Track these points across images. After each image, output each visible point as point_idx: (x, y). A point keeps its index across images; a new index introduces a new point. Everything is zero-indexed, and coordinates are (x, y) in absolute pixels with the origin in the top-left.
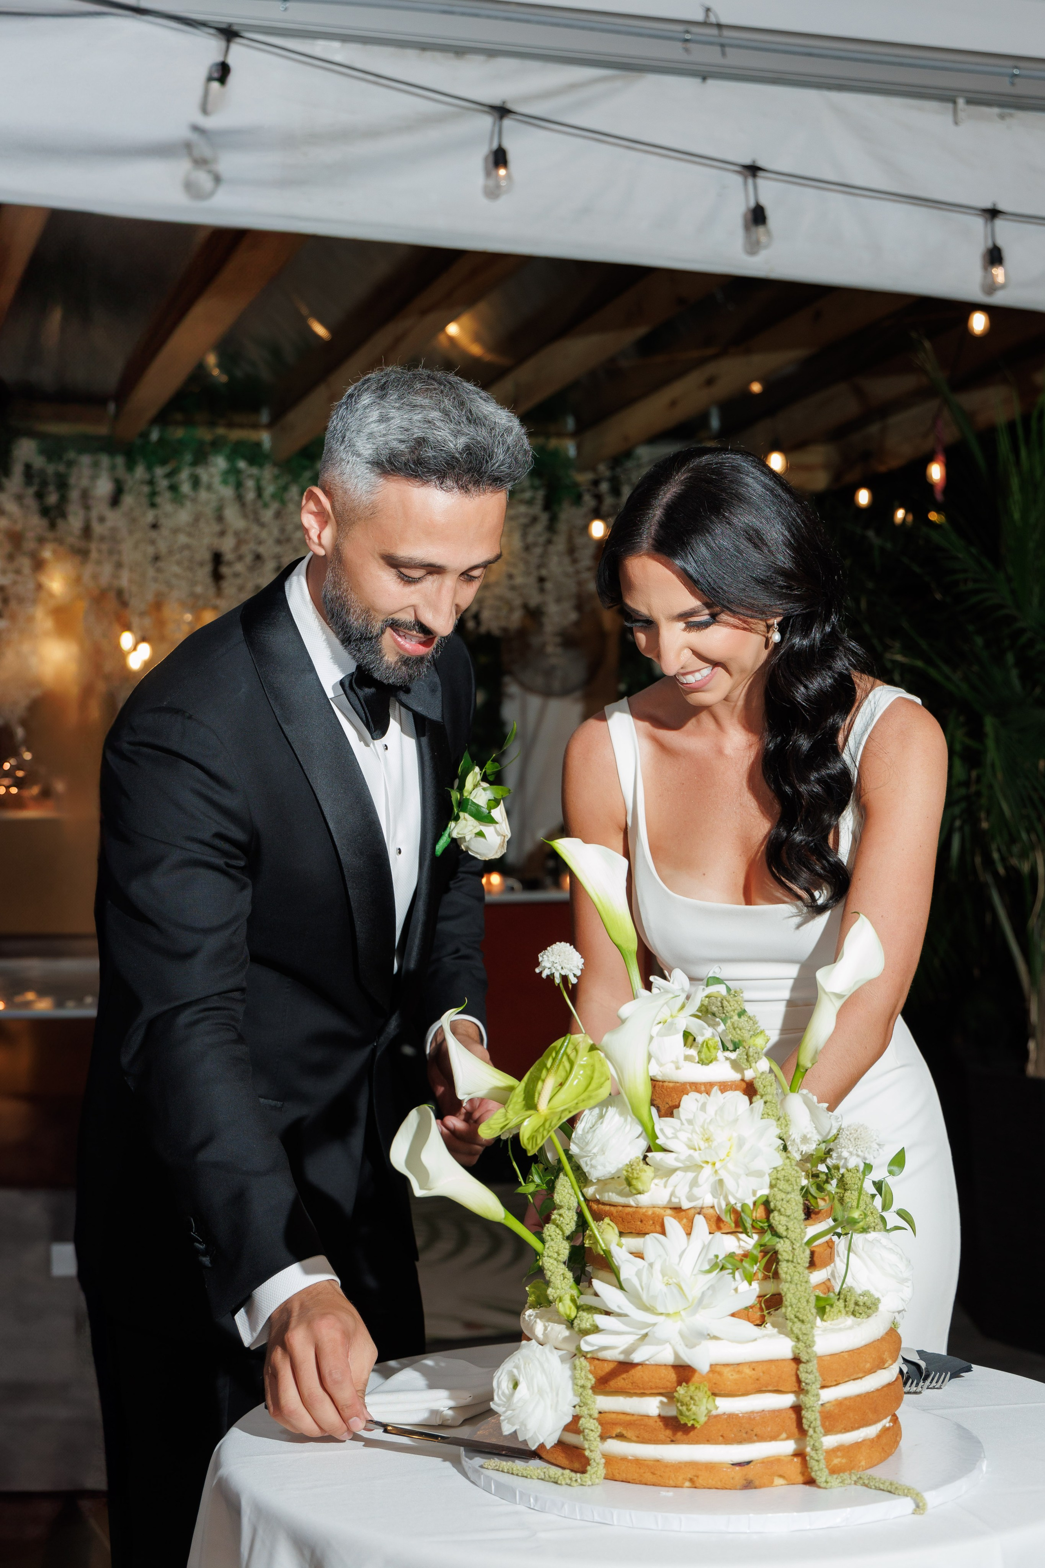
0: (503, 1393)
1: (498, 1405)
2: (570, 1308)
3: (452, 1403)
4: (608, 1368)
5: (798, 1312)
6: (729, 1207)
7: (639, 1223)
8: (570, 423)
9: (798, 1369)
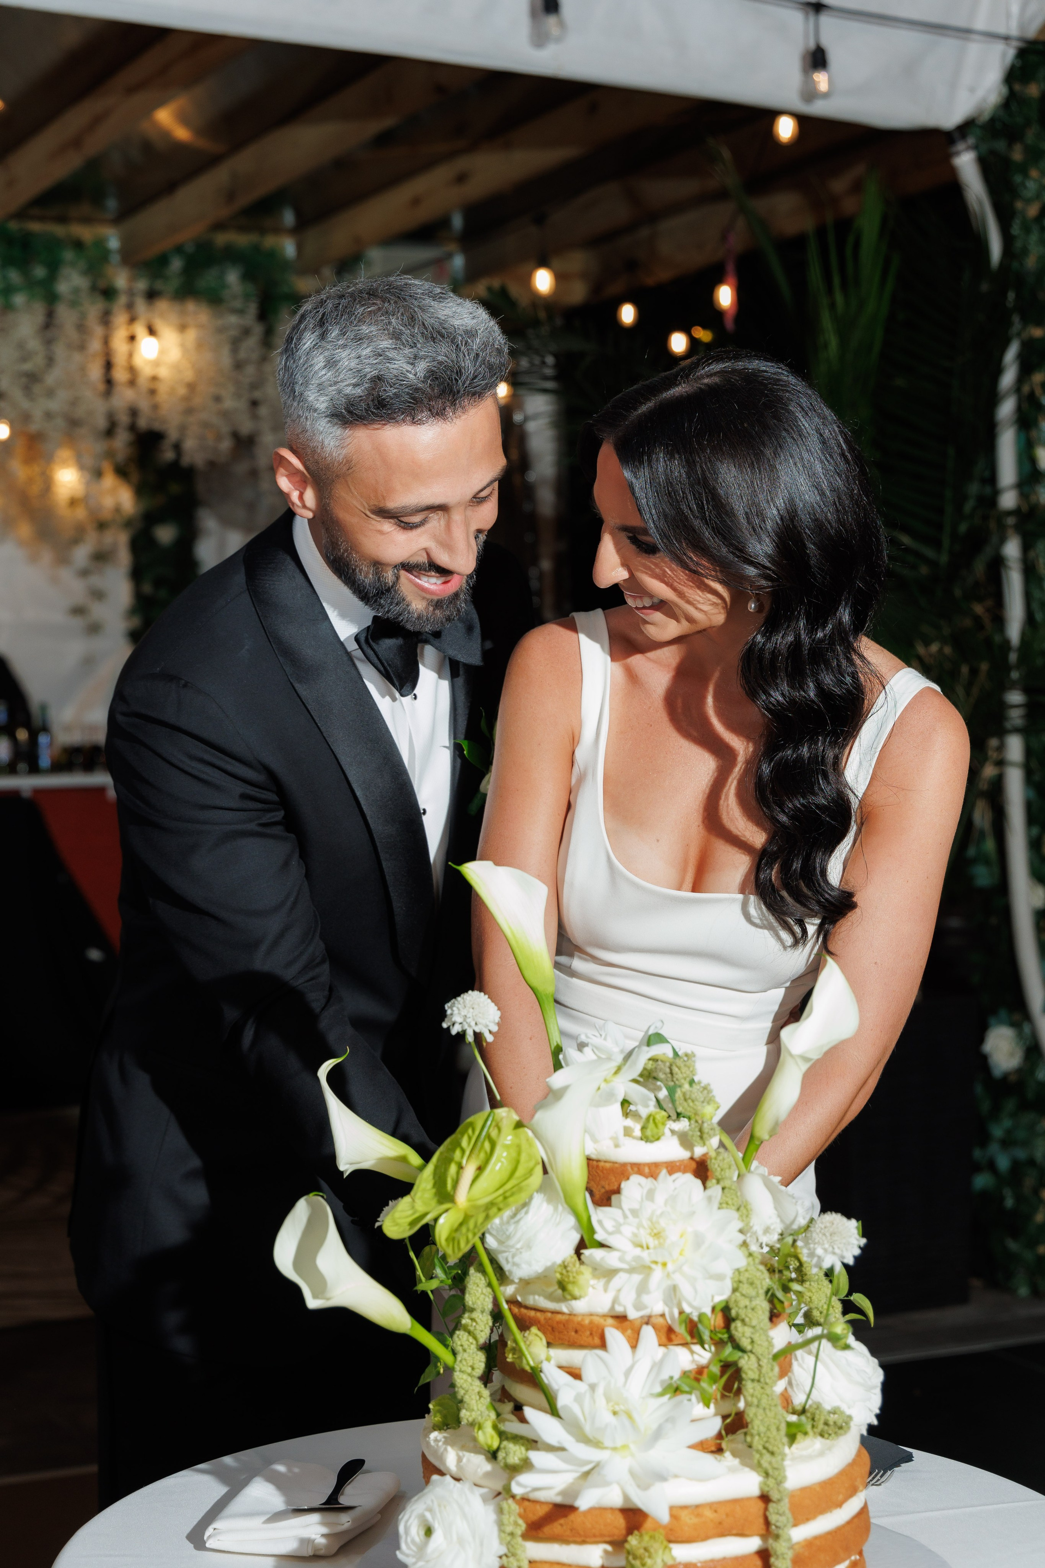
0: (413, 1541)
1: (407, 1556)
2: (492, 1437)
3: (324, 1530)
4: (541, 1511)
5: (767, 1442)
6: (683, 1316)
7: (573, 1333)
8: (289, 218)
9: (766, 1509)
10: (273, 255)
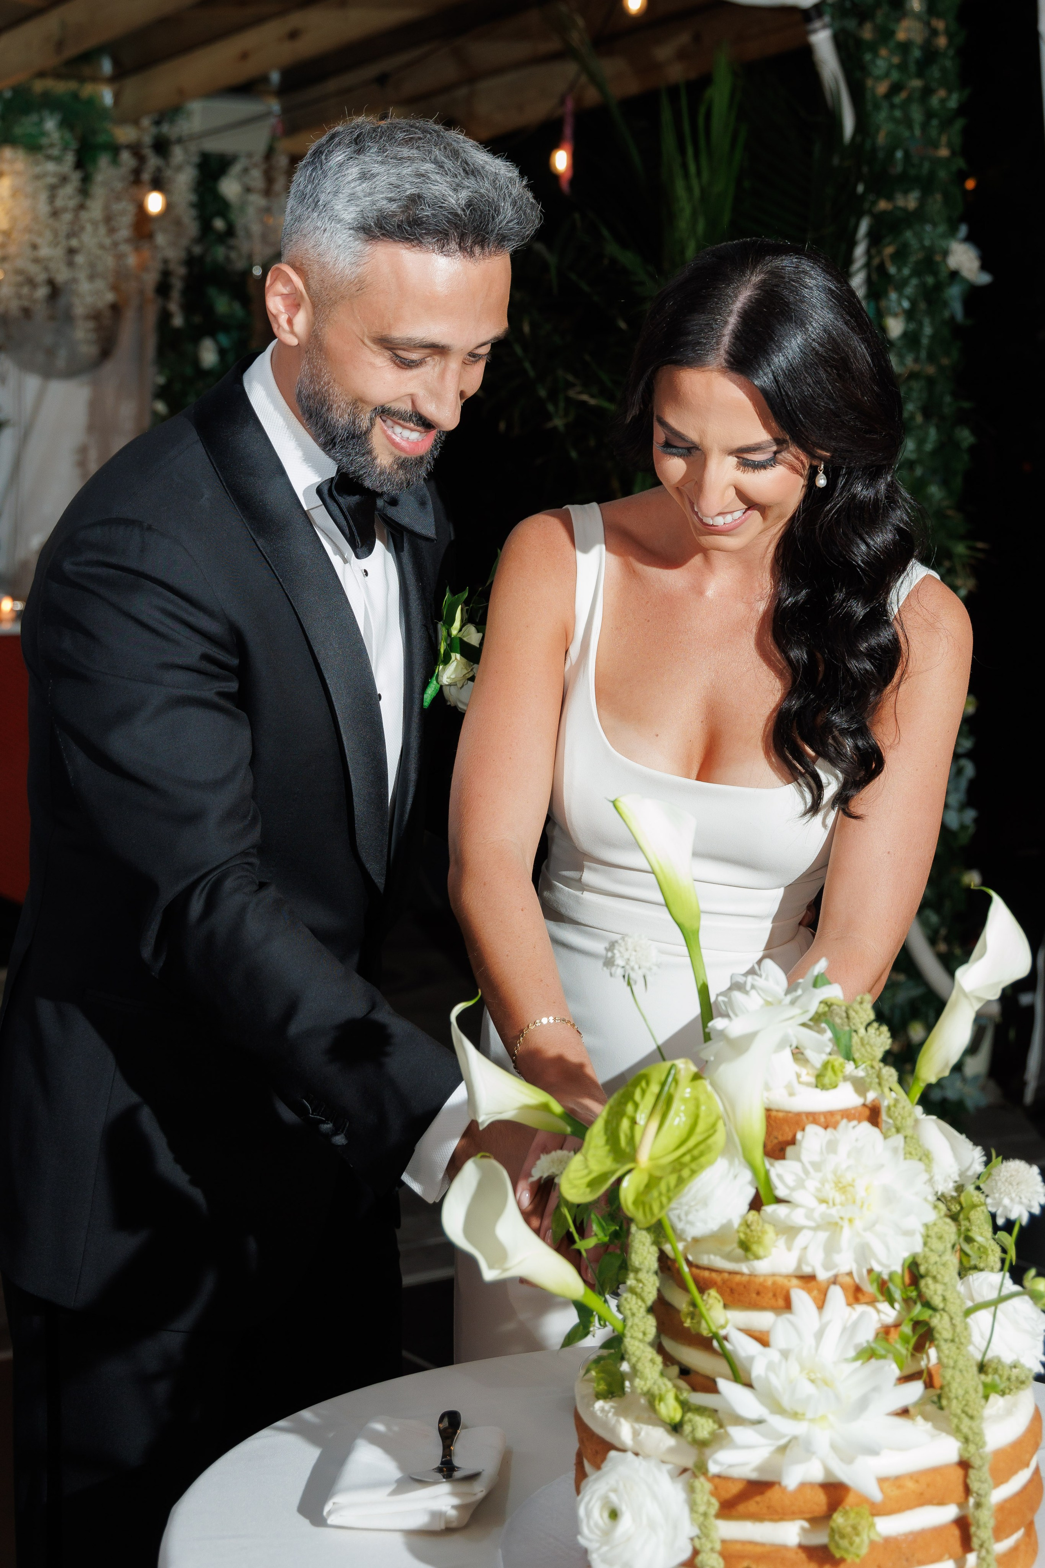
0: (596, 1525)
1: (590, 1540)
2: (675, 1410)
3: (456, 1501)
4: (734, 1489)
5: (966, 1405)
6: (874, 1276)
7: (754, 1295)
8: (106, 66)
9: (966, 1476)
10: (92, 103)
